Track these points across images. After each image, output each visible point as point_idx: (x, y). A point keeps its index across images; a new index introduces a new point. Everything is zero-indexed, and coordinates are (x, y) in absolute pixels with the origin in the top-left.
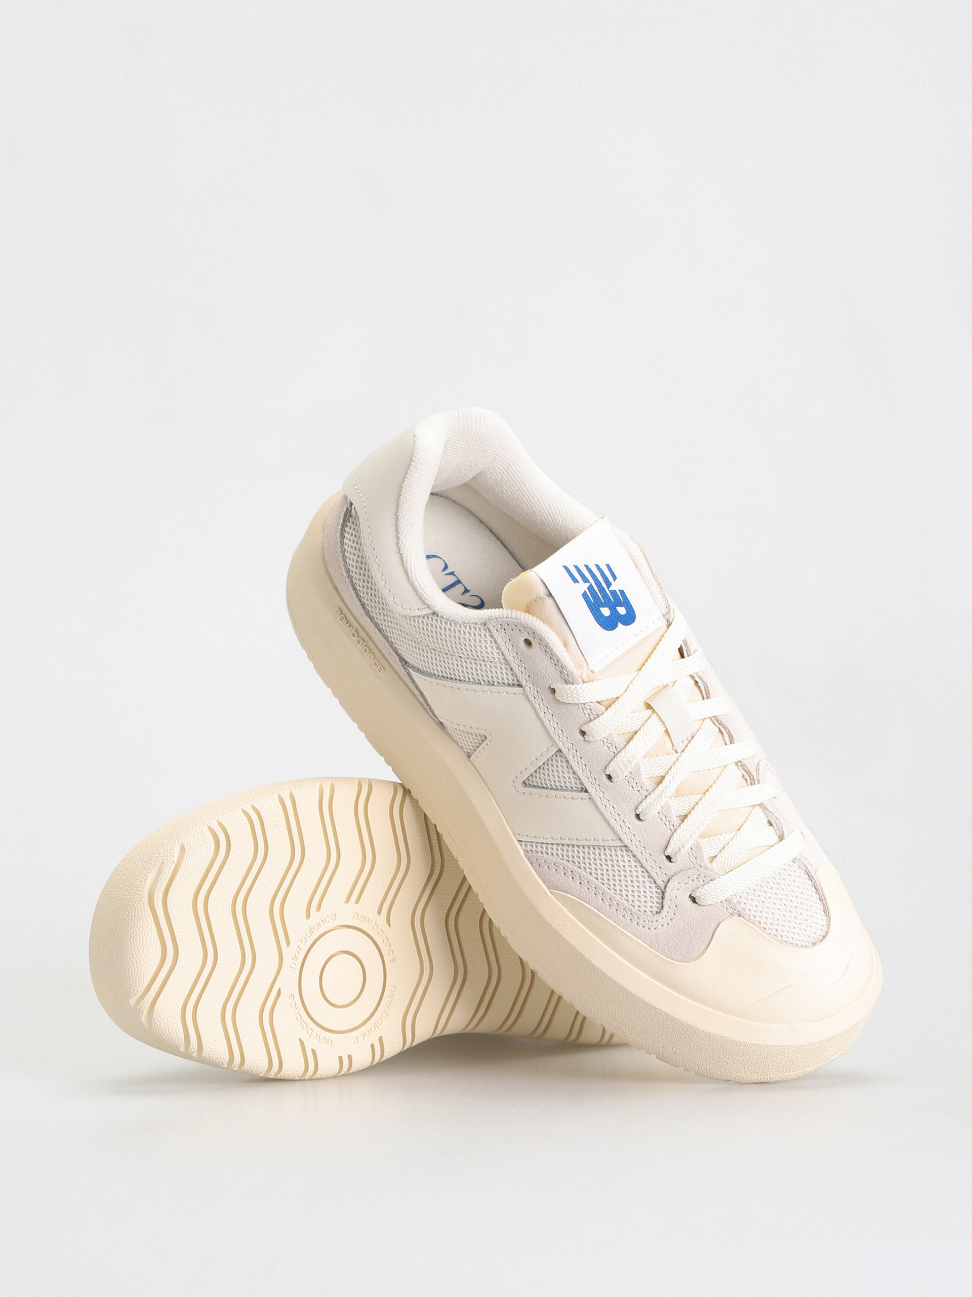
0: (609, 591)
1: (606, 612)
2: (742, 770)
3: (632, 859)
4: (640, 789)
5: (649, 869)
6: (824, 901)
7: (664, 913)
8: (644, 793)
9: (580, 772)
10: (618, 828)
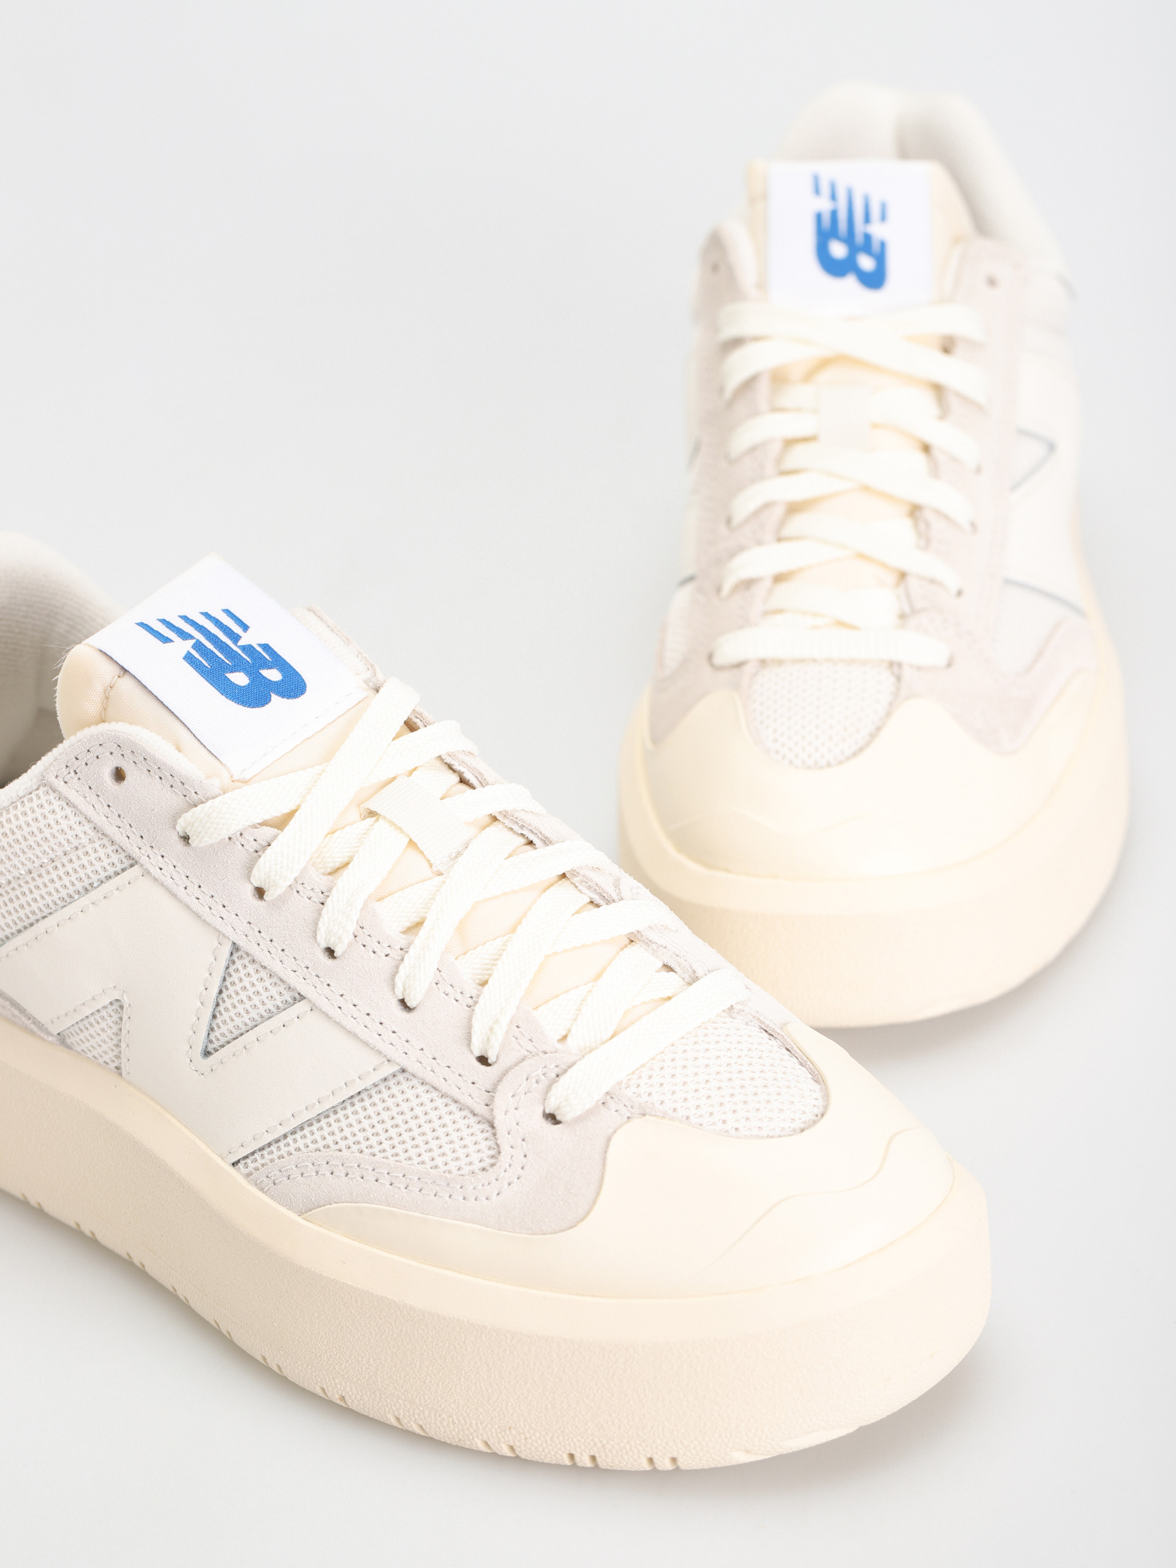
0: (239, 647)
1: (240, 679)
2: (585, 890)
3: (421, 1089)
4: (388, 950)
5: (457, 1095)
6: (809, 1063)
7: (504, 1160)
8: (395, 954)
9: (277, 967)
10: (373, 1039)
